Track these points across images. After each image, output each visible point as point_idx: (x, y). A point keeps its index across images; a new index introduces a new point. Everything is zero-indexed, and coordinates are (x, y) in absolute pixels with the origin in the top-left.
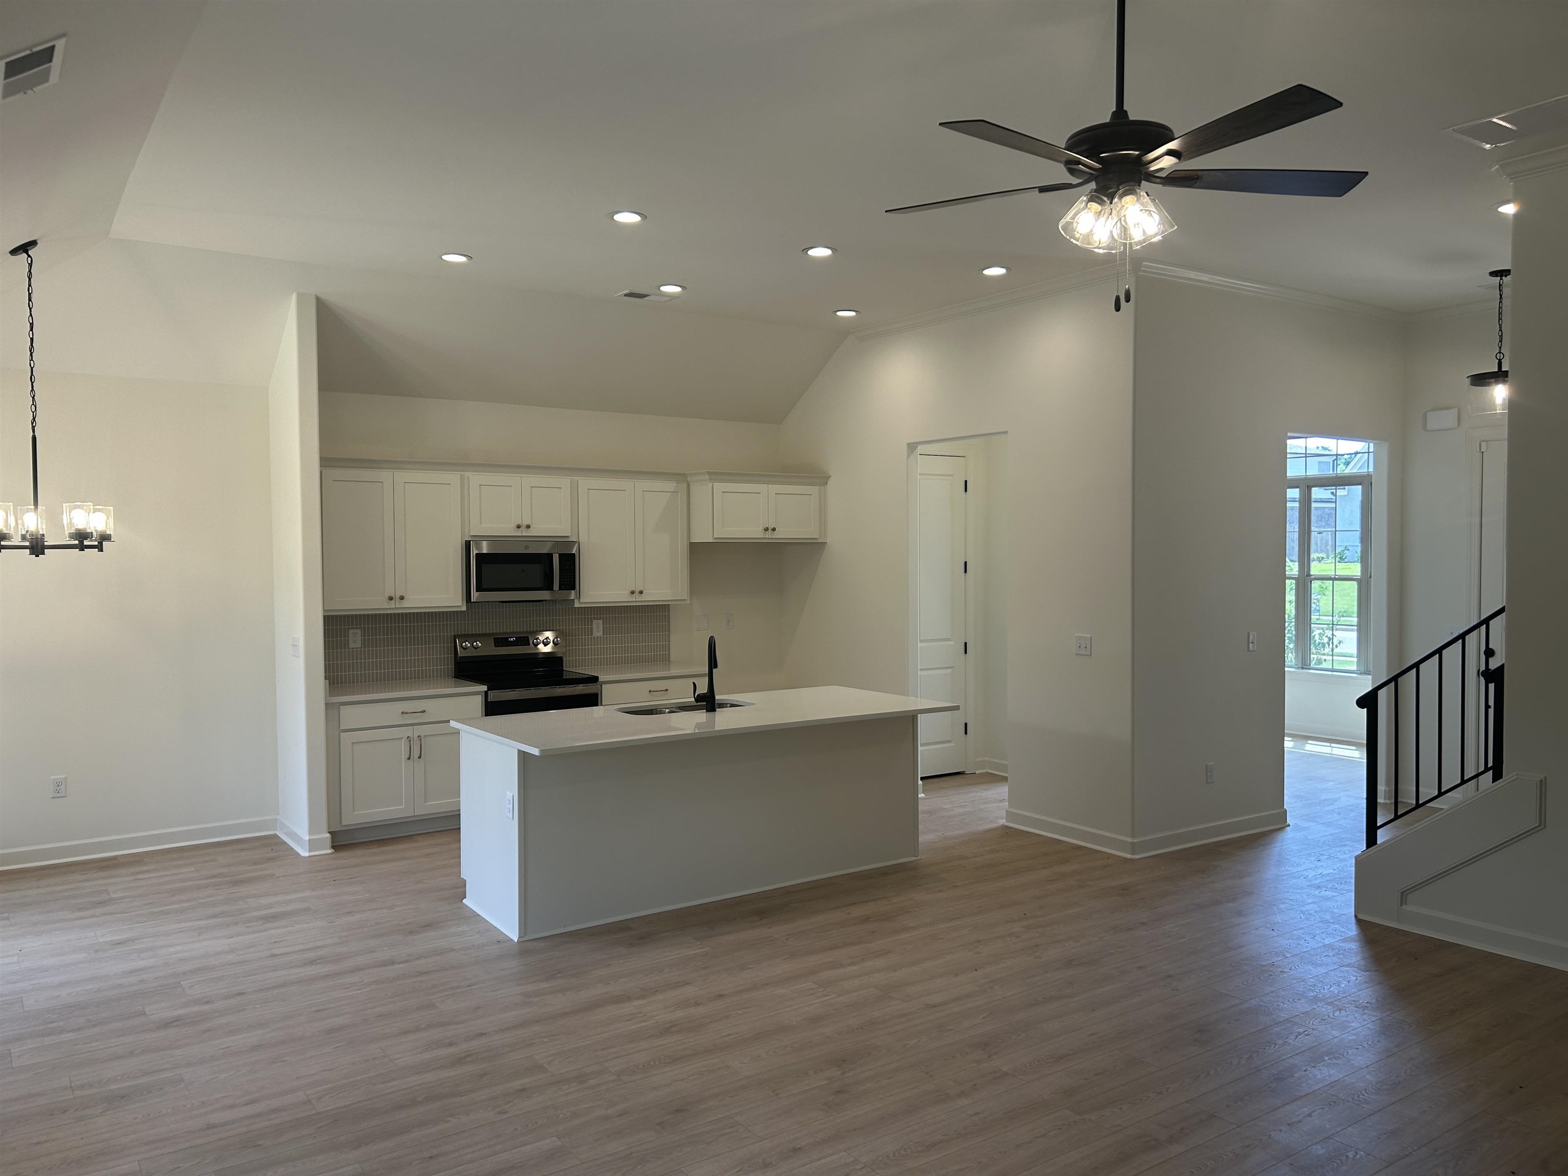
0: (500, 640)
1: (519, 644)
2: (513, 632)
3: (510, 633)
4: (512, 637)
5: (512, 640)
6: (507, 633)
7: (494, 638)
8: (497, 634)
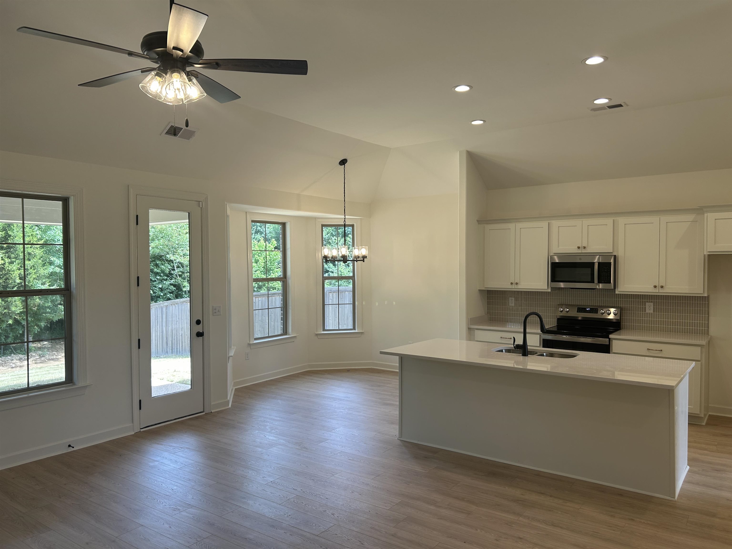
0: (581, 309)
1: (592, 312)
2: (589, 305)
3: (587, 305)
4: (588, 308)
5: (588, 309)
6: (585, 305)
7: (578, 308)
8: (579, 305)
